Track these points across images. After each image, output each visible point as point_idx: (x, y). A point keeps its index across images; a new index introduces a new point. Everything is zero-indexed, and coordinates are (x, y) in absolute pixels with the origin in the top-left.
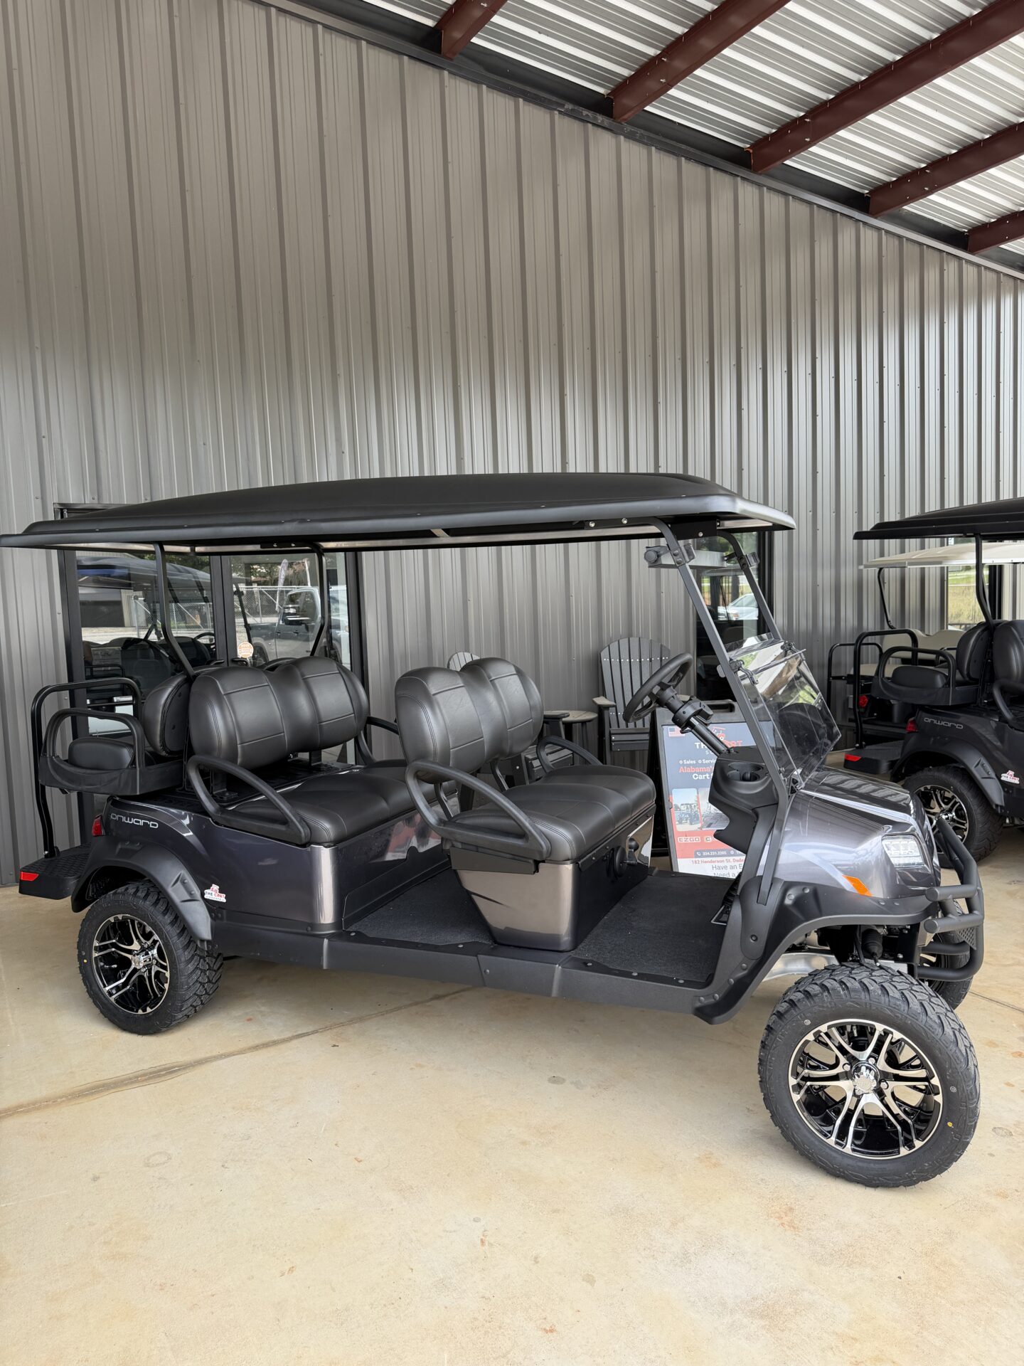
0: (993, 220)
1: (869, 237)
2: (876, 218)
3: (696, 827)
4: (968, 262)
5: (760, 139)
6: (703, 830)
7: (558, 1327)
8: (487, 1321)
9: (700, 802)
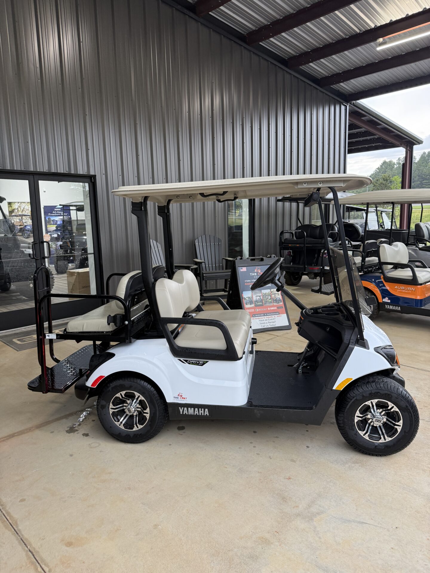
0: (330, 75)
1: (287, 76)
2: (290, 69)
3: (253, 305)
4: (320, 91)
5: (251, 32)
6: (255, 307)
7: (291, 477)
8: (265, 479)
9: (253, 296)
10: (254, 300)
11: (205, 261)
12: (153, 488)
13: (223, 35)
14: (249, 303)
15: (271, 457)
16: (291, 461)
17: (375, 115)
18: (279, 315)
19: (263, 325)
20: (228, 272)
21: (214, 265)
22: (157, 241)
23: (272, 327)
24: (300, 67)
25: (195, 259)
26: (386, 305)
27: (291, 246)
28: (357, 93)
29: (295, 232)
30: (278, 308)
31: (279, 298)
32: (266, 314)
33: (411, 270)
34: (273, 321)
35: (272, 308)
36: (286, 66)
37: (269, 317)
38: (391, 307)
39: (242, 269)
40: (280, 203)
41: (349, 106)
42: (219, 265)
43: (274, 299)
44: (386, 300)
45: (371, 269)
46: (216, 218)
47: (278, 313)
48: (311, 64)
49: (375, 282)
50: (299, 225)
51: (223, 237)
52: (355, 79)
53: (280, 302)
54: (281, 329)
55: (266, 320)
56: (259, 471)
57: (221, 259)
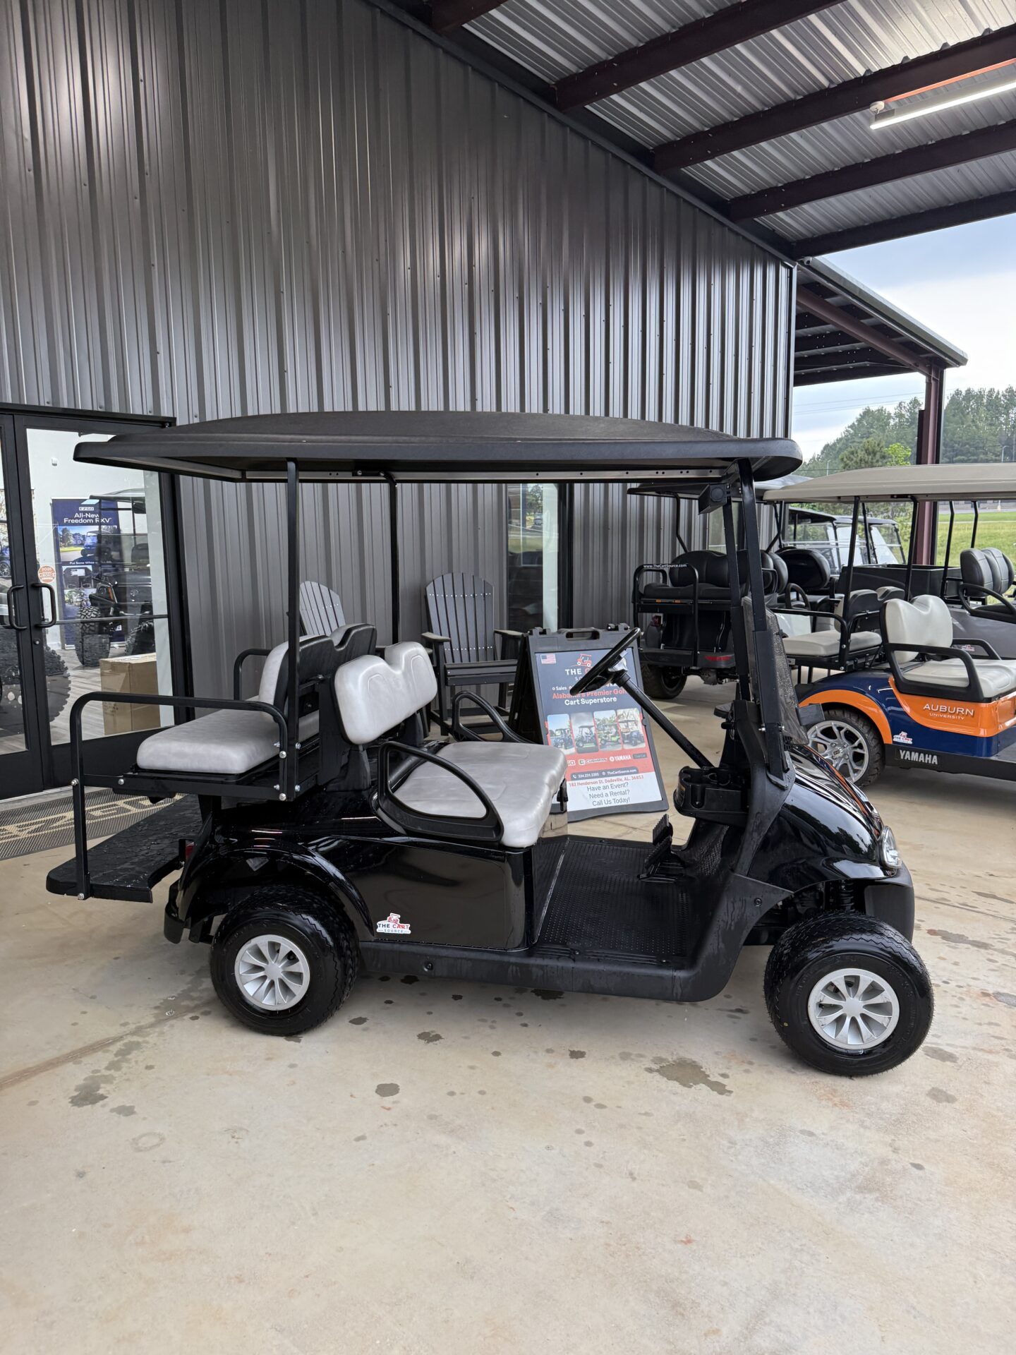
0: (753, 193)
2: (660, 175)
3: (572, 750)
4: (730, 230)
5: (567, 78)
6: (578, 754)
7: (693, 1237)
8: (621, 1245)
9: (573, 727)
10: (575, 737)
11: (450, 637)
12: (307, 1276)
13: (498, 82)
14: (562, 745)
15: (635, 1175)
16: (689, 1187)
17: (858, 292)
18: (638, 775)
19: (597, 800)
20: (511, 667)
21: (472, 649)
22: (330, 587)
23: (619, 804)
24: (683, 169)
25: (425, 632)
26: (901, 751)
27: (662, 603)
28: (817, 238)
29: (671, 569)
30: (634, 757)
31: (638, 733)
32: (606, 771)
33: (963, 664)
34: (623, 789)
35: (621, 758)
36: (650, 166)
37: (612, 781)
38: (915, 757)
39: (545, 658)
40: (634, 497)
41: (798, 269)
42: (486, 648)
43: (626, 734)
44: (902, 738)
45: (863, 660)
46: (480, 531)
47: (635, 770)
48: (709, 163)
49: (873, 693)
50: (680, 551)
51: (496, 578)
52: (814, 203)
53: (639, 742)
54: (641, 810)
55: (605, 788)
56: (603, 1220)
57: (490, 633)
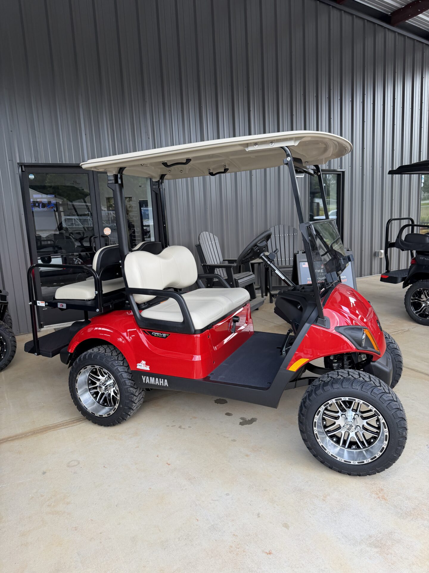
1: (390, 36)
2: (394, 27)
7: (273, 552)
8: (237, 548)
12: (101, 533)
15: (260, 515)
16: (283, 526)
24: (407, 21)
36: (389, 23)
39: (304, 264)
48: (420, 15)
